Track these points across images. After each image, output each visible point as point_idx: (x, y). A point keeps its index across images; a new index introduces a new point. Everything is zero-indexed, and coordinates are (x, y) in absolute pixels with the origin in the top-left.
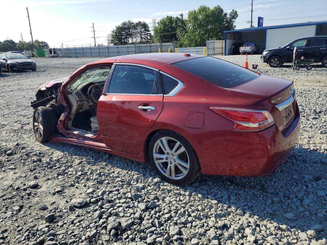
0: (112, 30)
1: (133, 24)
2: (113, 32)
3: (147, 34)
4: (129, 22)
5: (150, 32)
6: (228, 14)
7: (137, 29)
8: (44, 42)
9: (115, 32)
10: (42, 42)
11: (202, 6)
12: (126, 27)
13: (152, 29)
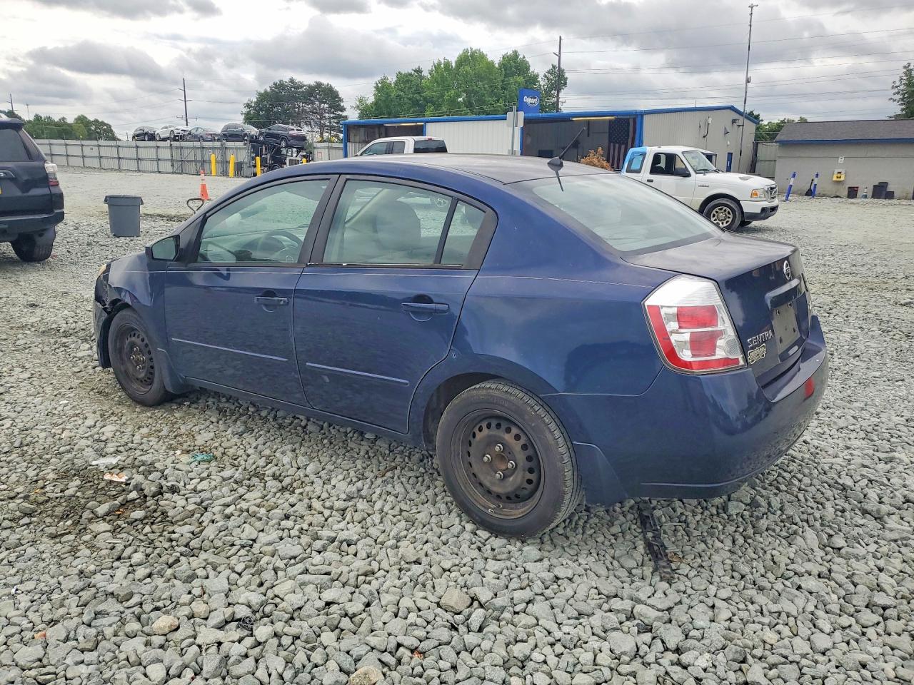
1: (302, 87)
2: (248, 106)
3: (333, 118)
4: (292, 81)
5: (344, 114)
6: (541, 76)
7: (313, 103)
9: (254, 108)
10: (97, 121)
11: (469, 49)
12: (283, 93)
13: (354, 106)
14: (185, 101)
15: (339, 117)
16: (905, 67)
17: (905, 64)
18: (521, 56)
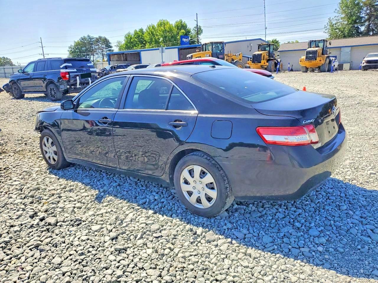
0: (70, 46)
1: (93, 39)
3: (108, 51)
4: (89, 36)
5: (112, 49)
6: (192, 29)
7: (98, 45)
8: (7, 58)
9: (73, 48)
10: (4, 58)
11: (162, 20)
12: (85, 42)
13: (116, 45)
14: (42, 47)
15: (110, 50)
16: (329, 19)
17: (329, 18)
18: (183, 22)
